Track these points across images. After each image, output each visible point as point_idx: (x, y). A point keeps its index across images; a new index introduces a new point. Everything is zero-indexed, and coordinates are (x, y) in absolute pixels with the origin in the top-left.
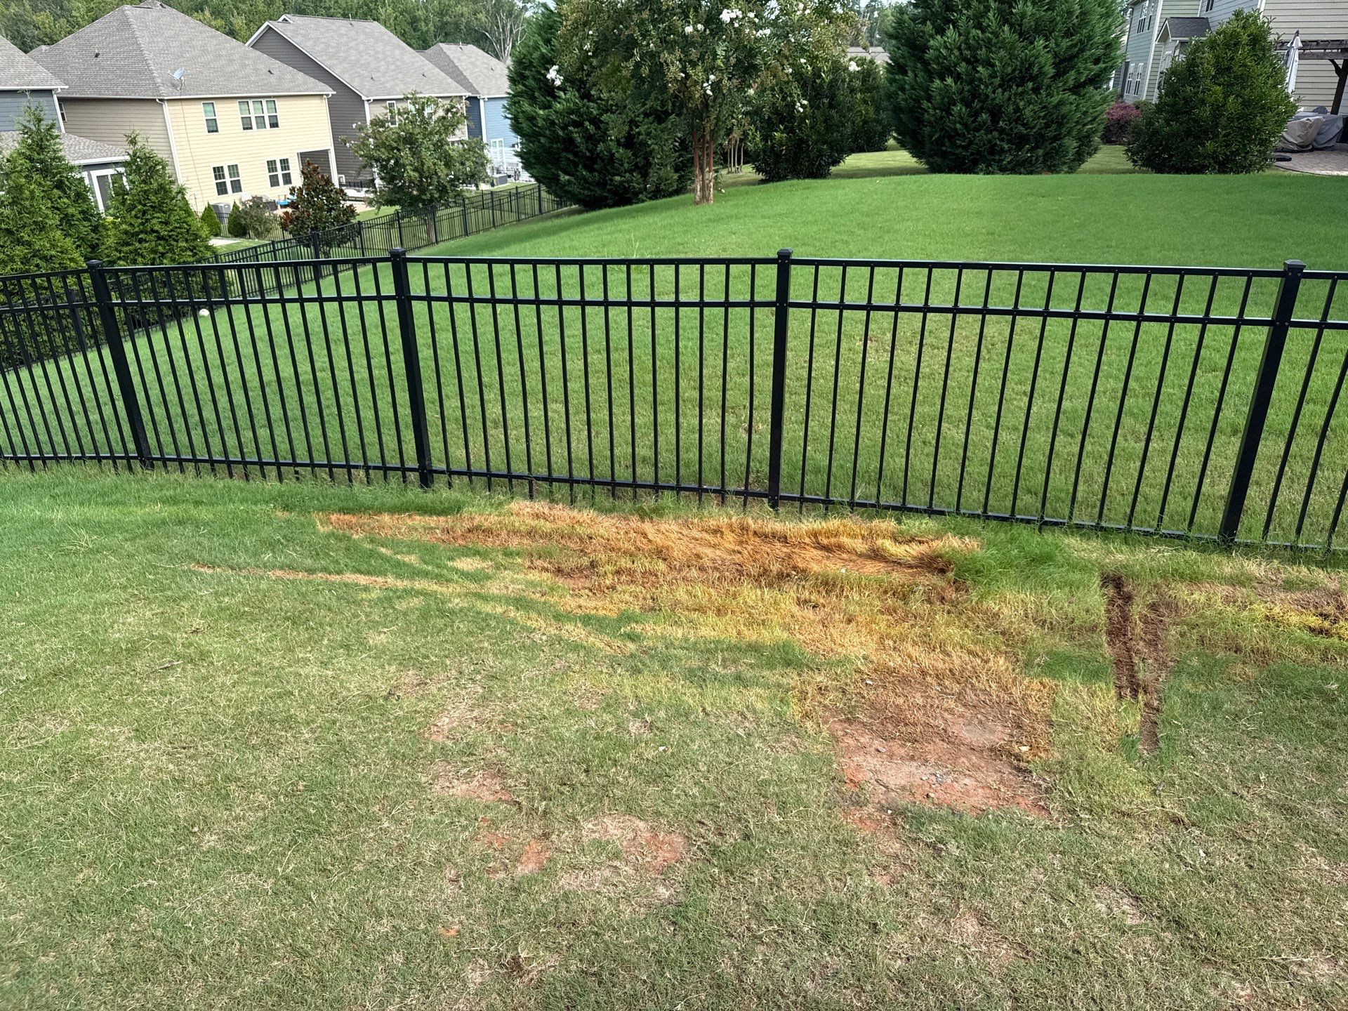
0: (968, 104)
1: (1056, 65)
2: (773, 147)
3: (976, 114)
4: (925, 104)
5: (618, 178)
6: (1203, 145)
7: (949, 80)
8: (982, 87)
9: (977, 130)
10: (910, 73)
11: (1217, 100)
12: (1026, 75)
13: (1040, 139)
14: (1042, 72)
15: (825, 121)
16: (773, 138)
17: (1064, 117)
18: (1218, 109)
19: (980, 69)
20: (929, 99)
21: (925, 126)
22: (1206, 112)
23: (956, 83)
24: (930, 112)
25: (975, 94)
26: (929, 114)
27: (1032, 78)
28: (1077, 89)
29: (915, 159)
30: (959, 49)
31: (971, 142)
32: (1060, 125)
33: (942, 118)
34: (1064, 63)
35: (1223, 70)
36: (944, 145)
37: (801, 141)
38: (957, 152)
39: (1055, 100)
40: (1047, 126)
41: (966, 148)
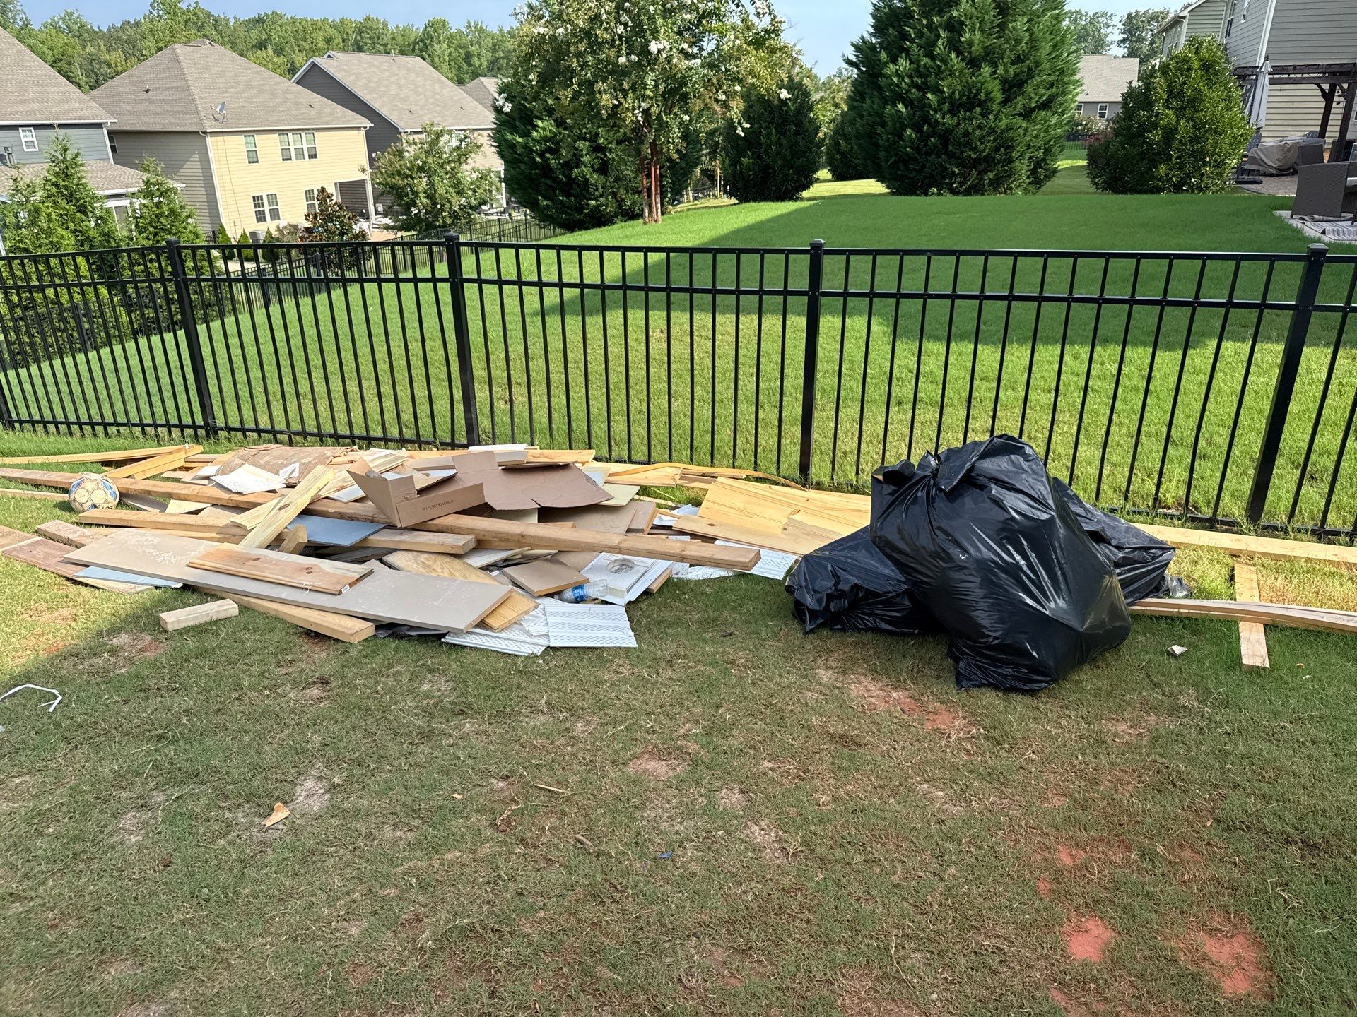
0: (918, 129)
1: (1004, 91)
3: (926, 139)
4: (880, 130)
5: (593, 202)
6: (1156, 168)
7: (900, 106)
8: (932, 113)
10: (868, 101)
11: (1169, 124)
12: (971, 101)
14: (989, 98)
18: (1169, 134)
19: (929, 95)
20: (883, 125)
21: (882, 151)
22: (1156, 136)
23: (906, 108)
24: (884, 138)
25: (926, 119)
27: (981, 104)
28: (1027, 114)
29: (882, 185)
30: (910, 77)
31: (924, 167)
32: (1010, 148)
33: (894, 143)
34: (1012, 87)
35: (1174, 94)
36: (899, 169)
37: (768, 166)
38: (911, 175)
39: (1004, 123)
41: (919, 171)
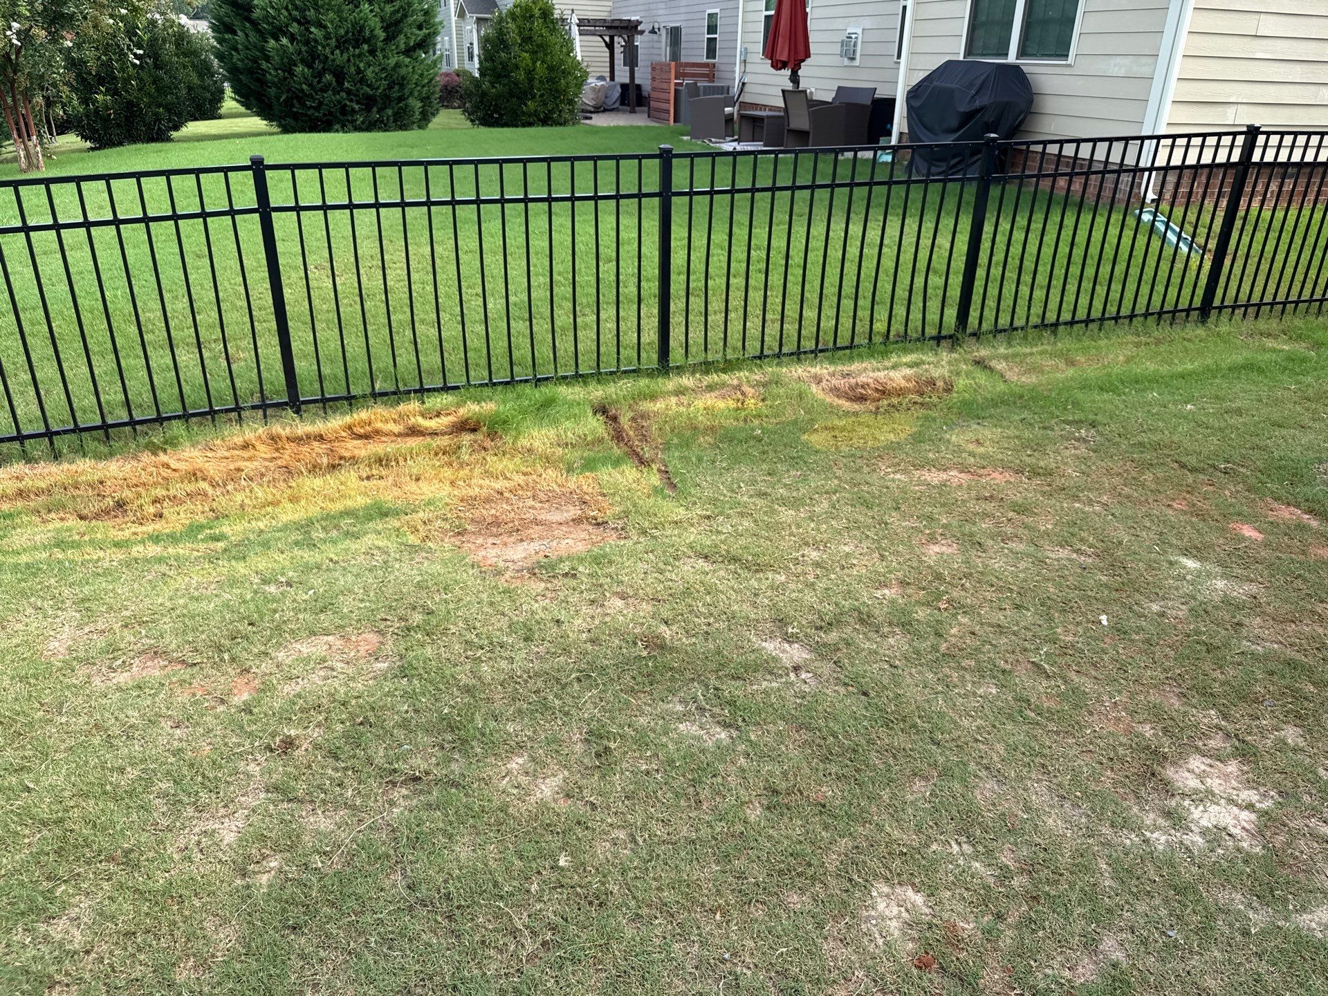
0: (310, 66)
1: (385, 29)
2: (97, 111)
3: (320, 75)
4: (264, 65)
6: (526, 105)
7: (284, 41)
8: (320, 48)
9: (324, 90)
10: (239, 33)
11: (527, 65)
12: (357, 37)
13: (387, 100)
14: (373, 36)
15: (154, 82)
16: (95, 101)
17: (403, 78)
18: (530, 73)
19: (313, 29)
20: (267, 59)
21: (270, 87)
22: (521, 76)
23: (292, 44)
24: (272, 75)
25: (314, 55)
26: (270, 74)
27: (366, 41)
28: (409, 51)
29: (265, 122)
30: (287, 8)
31: (321, 103)
32: (402, 86)
33: (285, 79)
34: (393, 27)
35: (527, 40)
36: (293, 106)
37: (130, 104)
38: (309, 113)
39: (392, 61)
40: (390, 87)
41: (317, 109)
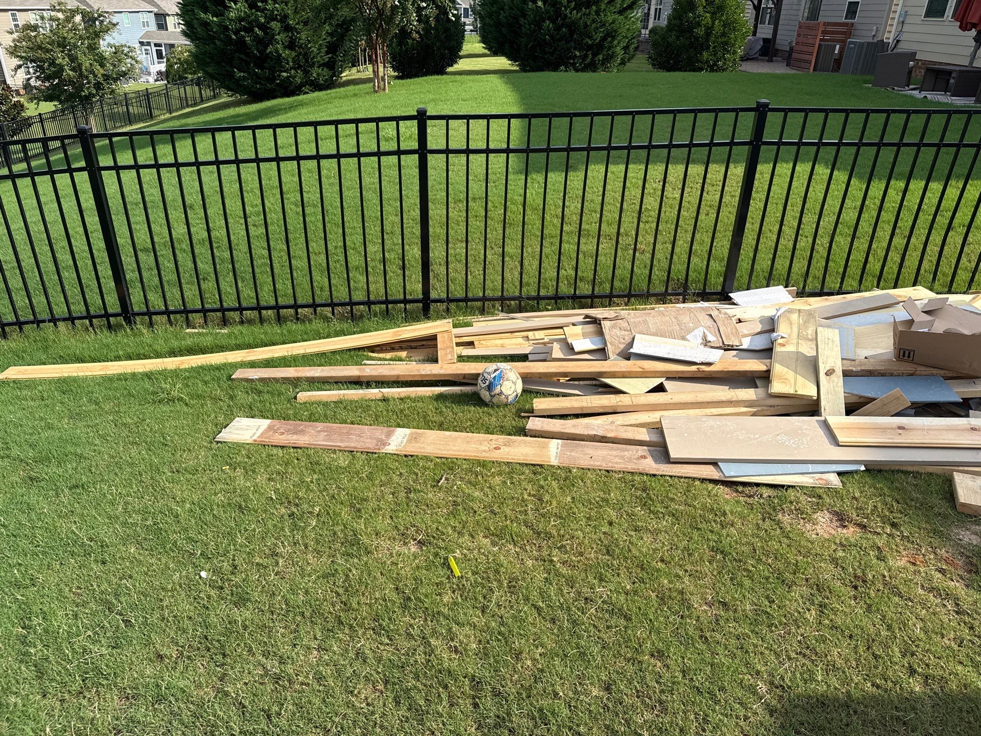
4: (522, 21)
5: (285, 74)
7: (540, 3)
8: (563, 9)
9: (560, 40)
13: (600, 48)
16: (406, 44)
17: (616, 32)
20: (524, 15)
21: (523, 37)
22: (702, 31)
23: (544, 6)
24: (526, 26)
25: (558, 14)
28: (622, 11)
31: (555, 50)
32: (613, 38)
33: (535, 31)
36: (536, 51)
38: (546, 56)
40: (605, 38)
41: (552, 54)
